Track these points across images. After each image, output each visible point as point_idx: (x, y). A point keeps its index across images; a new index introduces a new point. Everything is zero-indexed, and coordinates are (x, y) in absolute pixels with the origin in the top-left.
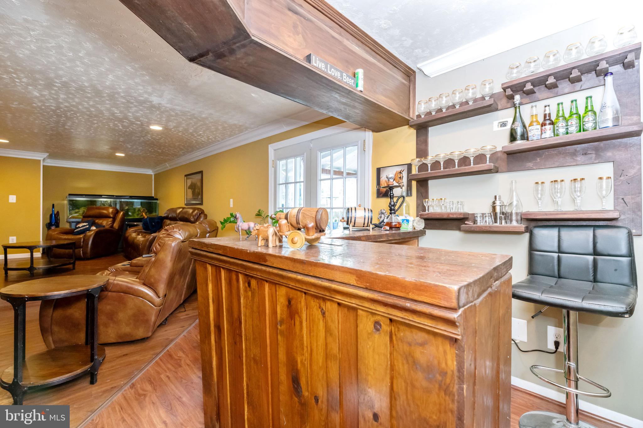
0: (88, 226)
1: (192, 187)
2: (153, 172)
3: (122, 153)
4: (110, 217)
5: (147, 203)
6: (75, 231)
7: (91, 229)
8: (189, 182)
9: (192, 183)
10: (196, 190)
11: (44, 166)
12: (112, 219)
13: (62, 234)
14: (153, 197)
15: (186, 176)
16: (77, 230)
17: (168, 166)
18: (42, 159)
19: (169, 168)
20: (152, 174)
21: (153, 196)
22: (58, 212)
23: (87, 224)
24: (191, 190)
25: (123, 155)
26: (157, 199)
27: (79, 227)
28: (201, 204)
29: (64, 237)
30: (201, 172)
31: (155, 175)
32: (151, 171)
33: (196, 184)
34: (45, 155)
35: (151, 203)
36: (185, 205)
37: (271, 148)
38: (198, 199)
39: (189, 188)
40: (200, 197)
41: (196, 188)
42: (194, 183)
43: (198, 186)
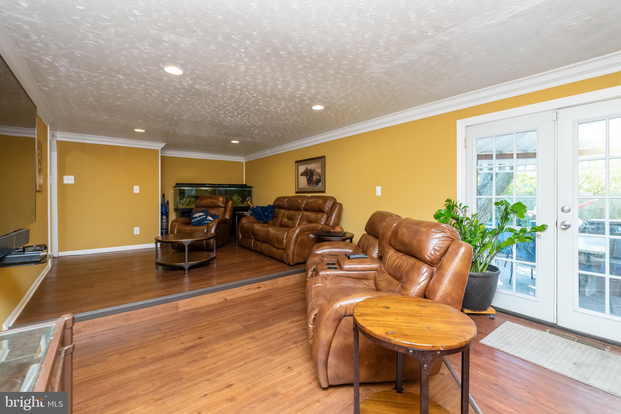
0: (204, 216)
1: (309, 174)
2: (245, 160)
3: (237, 140)
4: (222, 207)
5: (242, 191)
6: (192, 221)
7: (208, 219)
8: (302, 168)
9: (307, 169)
10: (314, 177)
11: (161, 156)
12: (223, 209)
13: (183, 225)
14: (246, 185)
15: (297, 162)
16: (194, 220)
17: (268, 153)
18: (160, 149)
19: (270, 155)
20: (244, 161)
21: (244, 184)
22: (168, 202)
23: (204, 214)
24: (305, 177)
25: (237, 142)
26: (251, 187)
27: (196, 217)
28: (323, 192)
29: (188, 228)
30: (323, 157)
31: (246, 162)
32: (243, 159)
33: (315, 170)
34: (163, 145)
35: (245, 190)
36: (297, 192)
37: (461, 124)
38: (318, 186)
39: (302, 175)
40: (320, 184)
41: (314, 174)
42: (311, 170)
43: (317, 173)
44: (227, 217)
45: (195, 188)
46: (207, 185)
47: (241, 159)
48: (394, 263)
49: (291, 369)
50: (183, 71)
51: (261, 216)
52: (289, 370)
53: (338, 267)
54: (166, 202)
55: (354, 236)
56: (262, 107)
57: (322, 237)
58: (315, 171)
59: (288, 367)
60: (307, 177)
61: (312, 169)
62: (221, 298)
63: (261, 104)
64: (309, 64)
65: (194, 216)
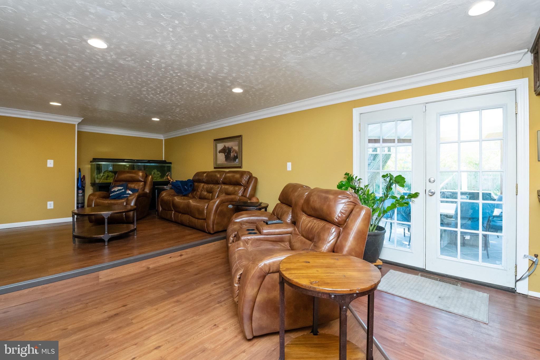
0: (123, 190)
1: (227, 151)
2: (164, 137)
3: (158, 118)
4: (142, 181)
5: (161, 166)
6: (111, 195)
7: (127, 193)
8: (220, 146)
9: (225, 146)
10: (232, 154)
11: (78, 131)
12: (143, 183)
13: (101, 199)
14: (165, 161)
15: (215, 140)
16: (113, 194)
17: (188, 131)
18: (76, 123)
19: (189, 133)
20: (163, 139)
21: (163, 160)
22: (84, 176)
23: (123, 188)
24: (223, 154)
25: (158, 120)
26: (171, 163)
27: (115, 191)
28: (240, 167)
29: (107, 202)
30: (239, 137)
31: (165, 140)
34: (80, 120)
35: (165, 166)
36: (215, 168)
37: (356, 112)
38: (235, 162)
39: (220, 152)
40: (237, 160)
41: (232, 152)
42: (228, 148)
43: (234, 150)
44: (147, 190)
45: (112, 163)
46: (125, 160)
47: (161, 137)
48: (307, 226)
49: (217, 326)
50: (107, 45)
51: (181, 189)
52: (215, 327)
53: (257, 232)
54: (82, 177)
55: (268, 205)
56: (185, 86)
57: (240, 207)
58: (233, 148)
59: (214, 324)
60: (225, 154)
61: (230, 147)
62: (144, 267)
63: (184, 83)
64: (232, 49)
65: (113, 190)
